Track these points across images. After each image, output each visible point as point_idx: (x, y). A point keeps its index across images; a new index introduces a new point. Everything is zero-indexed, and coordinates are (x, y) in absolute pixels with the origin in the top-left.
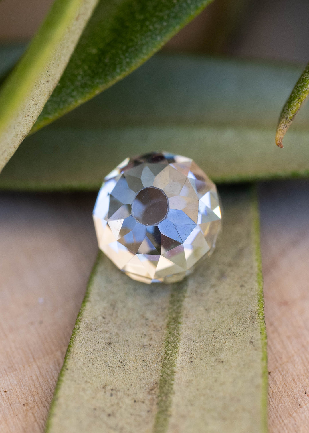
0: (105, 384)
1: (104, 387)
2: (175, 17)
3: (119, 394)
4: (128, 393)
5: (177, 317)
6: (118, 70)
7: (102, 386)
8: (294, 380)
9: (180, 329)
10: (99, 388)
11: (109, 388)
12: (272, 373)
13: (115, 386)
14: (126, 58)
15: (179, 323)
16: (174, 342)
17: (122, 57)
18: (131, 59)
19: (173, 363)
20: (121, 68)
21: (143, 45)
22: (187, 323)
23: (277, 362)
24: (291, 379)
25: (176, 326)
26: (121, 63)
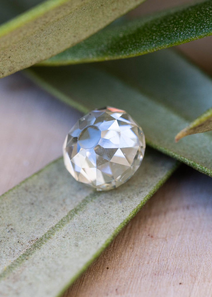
0: (10, 224)
1: (8, 226)
2: (169, 38)
3: (14, 234)
4: (19, 235)
5: (78, 210)
6: (123, 52)
7: (8, 224)
8: (117, 279)
9: (74, 216)
10: (5, 225)
11: (11, 227)
12: (109, 269)
13: (15, 228)
14: (131, 47)
15: (76, 213)
16: (65, 222)
17: (129, 46)
18: (133, 49)
19: (54, 232)
20: (125, 52)
21: (144, 45)
22: (81, 216)
23: (118, 265)
24: (116, 278)
25: (74, 214)
26: (126, 49)
